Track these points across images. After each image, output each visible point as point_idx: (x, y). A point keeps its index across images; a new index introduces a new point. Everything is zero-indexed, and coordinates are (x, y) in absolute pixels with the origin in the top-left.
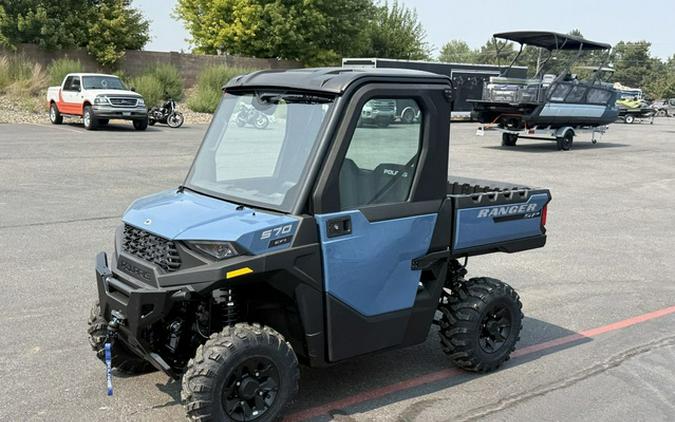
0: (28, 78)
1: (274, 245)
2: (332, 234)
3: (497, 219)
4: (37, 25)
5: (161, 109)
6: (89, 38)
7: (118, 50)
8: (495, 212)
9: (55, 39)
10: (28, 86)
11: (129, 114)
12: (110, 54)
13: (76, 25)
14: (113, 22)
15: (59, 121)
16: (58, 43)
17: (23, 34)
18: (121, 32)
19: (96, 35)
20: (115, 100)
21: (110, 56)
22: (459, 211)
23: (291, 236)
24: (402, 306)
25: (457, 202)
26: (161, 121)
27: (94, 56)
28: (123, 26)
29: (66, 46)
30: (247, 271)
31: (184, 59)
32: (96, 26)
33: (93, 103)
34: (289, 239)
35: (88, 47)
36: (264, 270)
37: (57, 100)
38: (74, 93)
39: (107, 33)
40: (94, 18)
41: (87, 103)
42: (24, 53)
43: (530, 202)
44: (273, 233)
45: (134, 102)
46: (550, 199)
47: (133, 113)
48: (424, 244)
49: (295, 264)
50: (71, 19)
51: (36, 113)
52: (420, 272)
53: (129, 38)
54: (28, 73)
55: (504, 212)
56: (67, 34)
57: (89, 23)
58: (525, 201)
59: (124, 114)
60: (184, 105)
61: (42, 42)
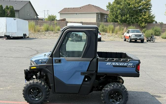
0: (122, 30)
1: (42, 63)
2: (56, 62)
3: (114, 66)
4: (127, 18)
5: (150, 38)
6: (139, 21)
7: (145, 23)
8: (114, 64)
9: (130, 21)
10: (122, 32)
11: (139, 39)
12: (143, 24)
13: (136, 18)
14: (145, 17)
15: (125, 40)
16: (131, 22)
17: (124, 21)
18: (147, 19)
19: (140, 20)
20: (136, 35)
21: (143, 25)
22: (99, 62)
23: (46, 62)
24: (78, 83)
25: (99, 60)
26: (149, 41)
27: (140, 25)
28: (148, 18)
29: (133, 23)
30: (35, 68)
31: (163, 25)
32: (141, 18)
33: (131, 36)
34: (45, 62)
35: (138, 23)
36: (39, 68)
37: (125, 36)
38: (128, 34)
39: (143, 19)
40: (141, 16)
41: (130, 36)
42: (123, 25)
43: (130, 63)
44: (42, 60)
45: (141, 36)
46: (140, 63)
47: (140, 39)
48: (85, 69)
49: (46, 68)
50: (135, 16)
51: (122, 38)
52: (84, 76)
53: (149, 20)
54: (123, 29)
55: (117, 64)
56: (133, 20)
57: (139, 17)
58: (128, 62)
59: (138, 39)
60: (160, 37)
61: (127, 22)
